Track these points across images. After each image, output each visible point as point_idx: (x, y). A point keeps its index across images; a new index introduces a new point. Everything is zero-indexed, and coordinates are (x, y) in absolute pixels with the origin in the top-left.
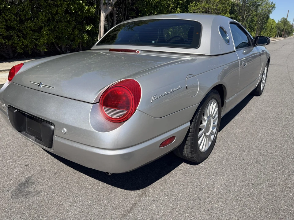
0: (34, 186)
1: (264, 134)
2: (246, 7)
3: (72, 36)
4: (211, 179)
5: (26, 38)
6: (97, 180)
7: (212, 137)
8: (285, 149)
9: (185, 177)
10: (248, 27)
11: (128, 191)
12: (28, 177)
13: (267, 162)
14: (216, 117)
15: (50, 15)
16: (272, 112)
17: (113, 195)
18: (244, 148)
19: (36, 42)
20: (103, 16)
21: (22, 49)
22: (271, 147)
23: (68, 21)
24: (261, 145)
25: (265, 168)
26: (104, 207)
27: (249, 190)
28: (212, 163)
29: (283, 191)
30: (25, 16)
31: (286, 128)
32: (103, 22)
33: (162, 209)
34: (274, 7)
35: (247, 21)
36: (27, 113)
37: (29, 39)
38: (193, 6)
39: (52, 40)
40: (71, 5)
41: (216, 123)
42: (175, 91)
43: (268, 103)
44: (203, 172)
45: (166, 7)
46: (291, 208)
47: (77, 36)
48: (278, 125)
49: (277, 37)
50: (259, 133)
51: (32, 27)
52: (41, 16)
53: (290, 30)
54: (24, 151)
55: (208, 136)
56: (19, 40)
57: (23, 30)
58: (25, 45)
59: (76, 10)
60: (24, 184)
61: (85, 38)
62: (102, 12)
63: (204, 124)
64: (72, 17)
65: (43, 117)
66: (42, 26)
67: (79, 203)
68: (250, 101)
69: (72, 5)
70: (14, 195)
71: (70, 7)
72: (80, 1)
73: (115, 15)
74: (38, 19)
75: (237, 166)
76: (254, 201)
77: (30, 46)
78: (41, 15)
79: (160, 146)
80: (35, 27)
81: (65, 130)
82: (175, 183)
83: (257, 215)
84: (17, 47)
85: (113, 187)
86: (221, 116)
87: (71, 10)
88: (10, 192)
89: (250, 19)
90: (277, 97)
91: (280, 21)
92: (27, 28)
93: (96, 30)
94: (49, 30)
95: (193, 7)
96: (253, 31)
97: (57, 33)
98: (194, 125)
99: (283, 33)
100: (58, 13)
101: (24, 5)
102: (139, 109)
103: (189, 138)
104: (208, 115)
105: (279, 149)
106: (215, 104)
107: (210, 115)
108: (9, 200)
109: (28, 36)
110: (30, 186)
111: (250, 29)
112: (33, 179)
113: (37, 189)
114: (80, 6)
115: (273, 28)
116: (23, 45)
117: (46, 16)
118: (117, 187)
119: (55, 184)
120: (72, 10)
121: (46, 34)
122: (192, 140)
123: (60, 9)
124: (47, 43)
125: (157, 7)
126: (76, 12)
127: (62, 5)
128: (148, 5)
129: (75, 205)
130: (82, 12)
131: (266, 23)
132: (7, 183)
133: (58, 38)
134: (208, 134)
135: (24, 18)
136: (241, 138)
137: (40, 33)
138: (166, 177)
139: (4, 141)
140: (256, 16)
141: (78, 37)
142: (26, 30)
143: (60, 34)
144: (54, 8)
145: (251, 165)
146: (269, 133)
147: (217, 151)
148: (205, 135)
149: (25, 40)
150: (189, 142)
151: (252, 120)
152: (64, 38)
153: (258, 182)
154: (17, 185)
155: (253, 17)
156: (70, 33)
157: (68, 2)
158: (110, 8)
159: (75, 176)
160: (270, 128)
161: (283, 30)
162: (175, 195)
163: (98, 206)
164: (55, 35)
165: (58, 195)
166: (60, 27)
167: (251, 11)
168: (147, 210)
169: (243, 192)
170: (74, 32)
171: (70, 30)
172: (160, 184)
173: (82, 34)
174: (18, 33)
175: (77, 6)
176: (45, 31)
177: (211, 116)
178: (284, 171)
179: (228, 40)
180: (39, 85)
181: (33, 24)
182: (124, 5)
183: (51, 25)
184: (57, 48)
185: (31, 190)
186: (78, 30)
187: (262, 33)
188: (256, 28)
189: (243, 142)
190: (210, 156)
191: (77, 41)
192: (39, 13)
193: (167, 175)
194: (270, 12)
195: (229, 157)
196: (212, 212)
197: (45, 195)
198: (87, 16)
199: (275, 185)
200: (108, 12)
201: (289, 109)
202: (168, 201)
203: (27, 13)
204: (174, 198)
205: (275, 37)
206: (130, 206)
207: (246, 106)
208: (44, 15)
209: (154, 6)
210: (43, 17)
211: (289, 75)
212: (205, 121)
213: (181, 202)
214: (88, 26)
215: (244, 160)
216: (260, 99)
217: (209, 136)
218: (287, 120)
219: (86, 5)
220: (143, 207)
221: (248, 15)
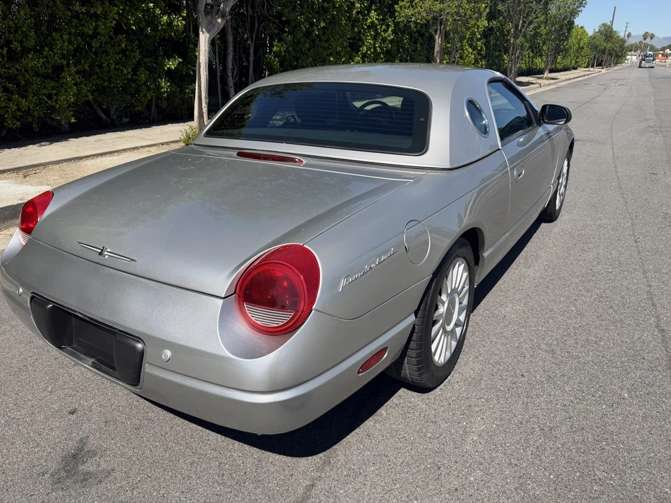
0: (96, 460)
1: (562, 313)
2: (522, 6)
3: (134, 85)
4: (459, 423)
5: (26, 94)
6: (227, 439)
7: (459, 330)
8: (603, 347)
9: (408, 420)
10: (529, 48)
11: (295, 460)
12: (81, 440)
13: (569, 378)
14: (465, 290)
15: (79, 38)
16: (579, 261)
17: (265, 469)
18: (522, 347)
19: (49, 102)
20: (204, 39)
21: (18, 120)
22: (576, 343)
23: (123, 51)
24: (556, 339)
25: (564, 391)
26: (248, 498)
27: (535, 442)
28: (459, 386)
29: (598, 441)
30: (21, 42)
31: (607, 298)
32: (205, 54)
33: (366, 493)
34: (584, 2)
35: (524, 36)
36: (80, 313)
37: (33, 97)
38: (405, 8)
39: (87, 96)
40: (128, 14)
41: (465, 302)
42: (384, 260)
43: (571, 239)
44: (442, 409)
45: (346, 9)
46: (613, 476)
47: (144, 84)
48: (592, 291)
49: (593, 66)
50: (553, 313)
51: (38, 68)
52: (58, 42)
53: (618, 49)
54: (60, 377)
55: (449, 332)
56: (10, 100)
57: (17, 75)
58: (23, 109)
59: (141, 25)
60: (74, 456)
61: (162, 88)
62: (202, 31)
63: (442, 310)
64: (131, 41)
65: (117, 324)
66: (63, 65)
67: (196, 491)
68: (535, 235)
69: (130, 14)
70: (58, 482)
71: (125, 17)
72: (148, 4)
73: (230, 32)
74: (51, 49)
75: (509, 390)
76: (543, 464)
77: (36, 113)
78: (58, 40)
79: (359, 372)
80: (45, 67)
81: (168, 353)
82: (389, 435)
83: (550, 494)
84: (6, 116)
85: (263, 451)
86: (474, 285)
87: (127, 24)
88: (47, 476)
89: (531, 31)
90: (589, 222)
91: (597, 30)
92: (26, 71)
93: (187, 69)
94: (78, 72)
95: (406, 10)
96: (539, 55)
97: (97, 78)
98: (423, 317)
99: (605, 57)
100: (99, 34)
101: (17, 19)
102: (318, 308)
103: (413, 345)
104: (449, 291)
105: (592, 348)
106: (463, 266)
107: (452, 290)
108: (49, 493)
109: (30, 90)
110: (87, 460)
111: (533, 52)
112: (92, 443)
113: (103, 465)
114: (149, 16)
115: (583, 48)
116: (19, 110)
117: (70, 42)
118: (271, 452)
119: (140, 452)
120: (131, 25)
121: (73, 82)
122: (420, 347)
123: (103, 24)
124: (75, 104)
125: (325, 10)
126: (141, 29)
127: (106, 13)
128: (306, 6)
129: (189, 496)
130: (155, 29)
131: (566, 37)
132: (37, 456)
133: (99, 90)
134: (449, 328)
135: (19, 49)
136: (517, 326)
137: (58, 82)
138: (369, 423)
139: (10, 355)
140: (546, 23)
141: (147, 86)
142: (23, 75)
143: (104, 81)
144: (88, 22)
145: (537, 387)
146: (572, 311)
147: (470, 357)
148: (445, 332)
149: (24, 100)
150: (414, 351)
151: (539, 282)
152: (115, 90)
153: (550, 423)
154: (60, 460)
155: (539, 27)
156: (128, 79)
157: (121, 7)
158: (219, 20)
159: (180, 432)
160: (576, 300)
161: (603, 52)
162: (389, 461)
163: (236, 496)
164: (93, 85)
165: (150, 477)
166: (104, 65)
167: (535, 13)
168: (336, 496)
169: (523, 446)
170: (137, 75)
171: (127, 71)
172: (357, 440)
173: (155, 79)
174: (7, 83)
175: (143, 15)
176: (70, 76)
177: (454, 291)
178: (600, 396)
179: (485, 127)
180: (100, 254)
181: (41, 60)
182: (249, 7)
183: (83, 60)
184: (98, 112)
185: (92, 469)
186: (147, 70)
187: (559, 59)
188: (545, 48)
189: (521, 334)
190: (454, 369)
191: (145, 96)
192: (54, 34)
193: (371, 418)
194: (574, 13)
195: (493, 370)
196: (463, 494)
197: (123, 479)
198: (167, 37)
199: (583, 429)
200: (216, 31)
201: (613, 252)
202: (376, 475)
203: (26, 36)
204: (388, 469)
205: (587, 67)
206: (301, 491)
207: (526, 248)
208: (66, 40)
209: (319, 7)
210: (62, 44)
211: (615, 166)
212: (443, 303)
213: (402, 475)
214: (169, 61)
215: (523, 376)
216: (556, 230)
217: (453, 331)
218: (610, 279)
219: (163, 14)
220: (328, 492)
221: (528, 22)
